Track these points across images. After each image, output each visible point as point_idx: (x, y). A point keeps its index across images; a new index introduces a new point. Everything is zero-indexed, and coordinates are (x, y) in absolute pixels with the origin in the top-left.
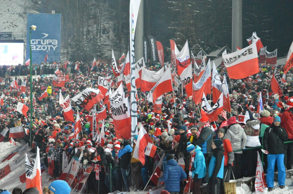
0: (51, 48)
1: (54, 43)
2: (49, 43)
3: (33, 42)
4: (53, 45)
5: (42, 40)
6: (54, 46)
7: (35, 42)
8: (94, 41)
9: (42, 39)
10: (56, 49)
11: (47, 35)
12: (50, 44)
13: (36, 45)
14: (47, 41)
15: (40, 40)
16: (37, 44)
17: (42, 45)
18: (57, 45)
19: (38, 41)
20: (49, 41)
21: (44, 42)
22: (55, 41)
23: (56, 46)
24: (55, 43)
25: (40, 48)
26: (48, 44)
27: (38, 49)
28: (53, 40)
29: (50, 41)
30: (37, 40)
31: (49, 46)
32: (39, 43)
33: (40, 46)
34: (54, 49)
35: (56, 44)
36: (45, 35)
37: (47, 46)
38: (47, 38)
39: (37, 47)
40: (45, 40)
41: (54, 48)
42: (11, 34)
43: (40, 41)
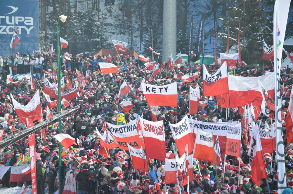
1: (27, 22)
2: (19, 22)
4: (26, 25)
5: (7, 18)
6: (28, 27)
8: (90, 19)
9: (7, 15)
10: (30, 32)
11: (15, 9)
12: (21, 24)
14: (17, 19)
15: (4, 17)
17: (8, 25)
18: (32, 26)
19: (2, 19)
20: (19, 19)
21: (10, 21)
22: (30, 19)
23: (32, 28)
24: (30, 22)
25: (5, 30)
26: (17, 23)
28: (26, 18)
29: (21, 19)
31: (20, 28)
32: (3, 22)
34: (28, 33)
35: (32, 24)
36: (12, 10)
38: (16, 14)
40: (13, 18)
41: (28, 31)
43: (5, 19)
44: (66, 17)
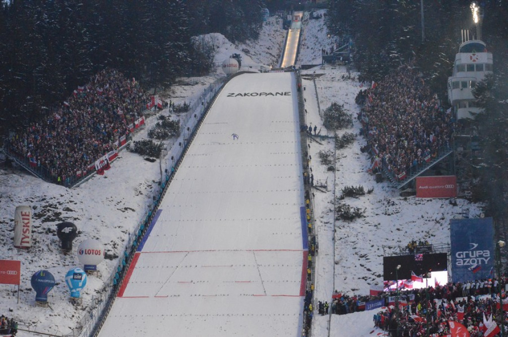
0: (483, 262)
1: (485, 255)
2: (479, 255)
3: (459, 255)
4: (484, 257)
5: (470, 252)
6: (486, 258)
7: (462, 255)
10: (488, 262)
11: (476, 245)
12: (481, 256)
13: (463, 259)
14: (477, 253)
15: (468, 252)
16: (464, 257)
17: (471, 258)
19: (466, 254)
20: (479, 253)
21: (473, 255)
22: (487, 252)
23: (489, 258)
24: (487, 255)
25: (469, 262)
26: (478, 256)
27: (465, 264)
28: (484, 251)
29: (481, 252)
30: (464, 253)
31: (480, 259)
32: (467, 256)
33: (468, 260)
34: (486, 263)
35: (489, 255)
36: (474, 246)
37: (478, 259)
39: (464, 262)
40: (475, 252)
41: (486, 261)
42: (431, 247)
43: (469, 254)
44: (503, 242)
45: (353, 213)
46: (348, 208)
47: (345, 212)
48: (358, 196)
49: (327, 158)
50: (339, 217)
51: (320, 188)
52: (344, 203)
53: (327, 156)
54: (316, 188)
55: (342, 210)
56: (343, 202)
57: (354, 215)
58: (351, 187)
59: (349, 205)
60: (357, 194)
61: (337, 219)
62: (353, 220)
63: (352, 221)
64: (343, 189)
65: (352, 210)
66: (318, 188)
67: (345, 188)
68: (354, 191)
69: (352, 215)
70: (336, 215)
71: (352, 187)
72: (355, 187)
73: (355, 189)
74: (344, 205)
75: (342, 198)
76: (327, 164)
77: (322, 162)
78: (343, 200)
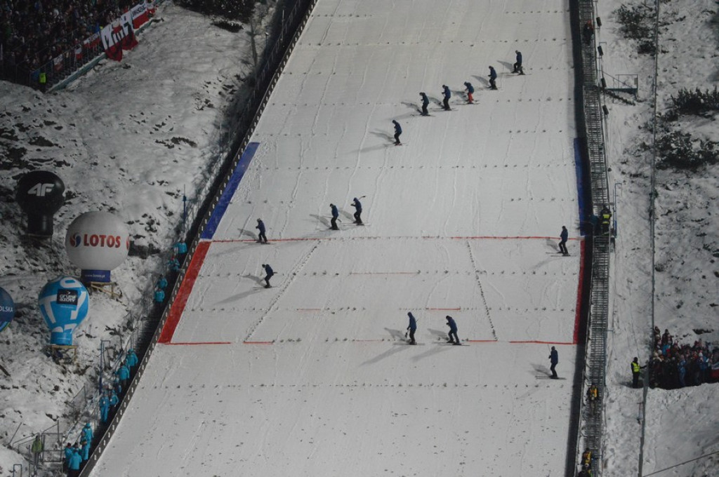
45: (699, 152)
46: (687, 141)
47: (679, 151)
48: (710, 113)
49: (638, 22)
50: (664, 161)
51: (621, 95)
52: (678, 129)
53: (638, 18)
54: (612, 93)
55: (673, 145)
56: (676, 127)
57: (700, 157)
58: (694, 92)
59: (688, 135)
60: (708, 109)
61: (660, 167)
62: (699, 169)
63: (695, 172)
64: (676, 96)
65: (696, 146)
66: (616, 93)
67: (680, 93)
68: (702, 101)
69: (697, 158)
70: (658, 158)
71: (698, 90)
72: (703, 92)
73: (703, 97)
74: (678, 134)
75: (672, 117)
76: (639, 38)
77: (626, 31)
78: (674, 123)
